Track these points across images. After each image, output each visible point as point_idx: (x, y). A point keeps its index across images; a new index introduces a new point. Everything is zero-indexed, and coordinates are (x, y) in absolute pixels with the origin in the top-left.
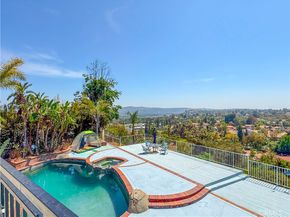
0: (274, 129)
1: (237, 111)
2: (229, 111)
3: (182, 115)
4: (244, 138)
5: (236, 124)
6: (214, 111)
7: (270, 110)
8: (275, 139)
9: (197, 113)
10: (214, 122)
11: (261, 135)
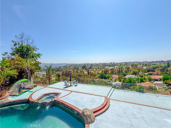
0: (98, 70)
1: (86, 64)
2: (83, 64)
3: (64, 66)
4: (90, 74)
5: (86, 69)
6: (78, 64)
7: (96, 64)
8: (98, 74)
9: (71, 65)
10: (78, 69)
11: (95, 73)
